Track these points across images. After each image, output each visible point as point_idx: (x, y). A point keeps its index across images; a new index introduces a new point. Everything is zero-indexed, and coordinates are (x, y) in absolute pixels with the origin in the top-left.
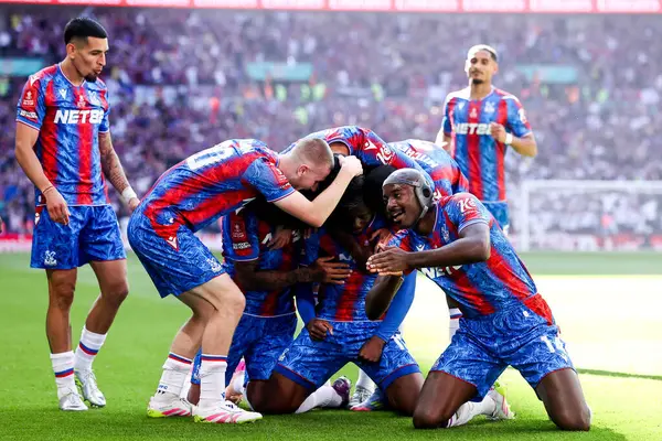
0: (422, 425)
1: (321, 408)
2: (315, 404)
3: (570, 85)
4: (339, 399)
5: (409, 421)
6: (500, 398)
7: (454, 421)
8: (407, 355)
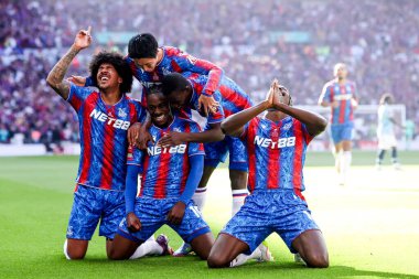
0: (214, 265)
1: (150, 255)
2: (145, 253)
3: (306, 44)
4: (161, 249)
5: (205, 263)
6: (265, 248)
7: (234, 263)
8: (202, 221)
